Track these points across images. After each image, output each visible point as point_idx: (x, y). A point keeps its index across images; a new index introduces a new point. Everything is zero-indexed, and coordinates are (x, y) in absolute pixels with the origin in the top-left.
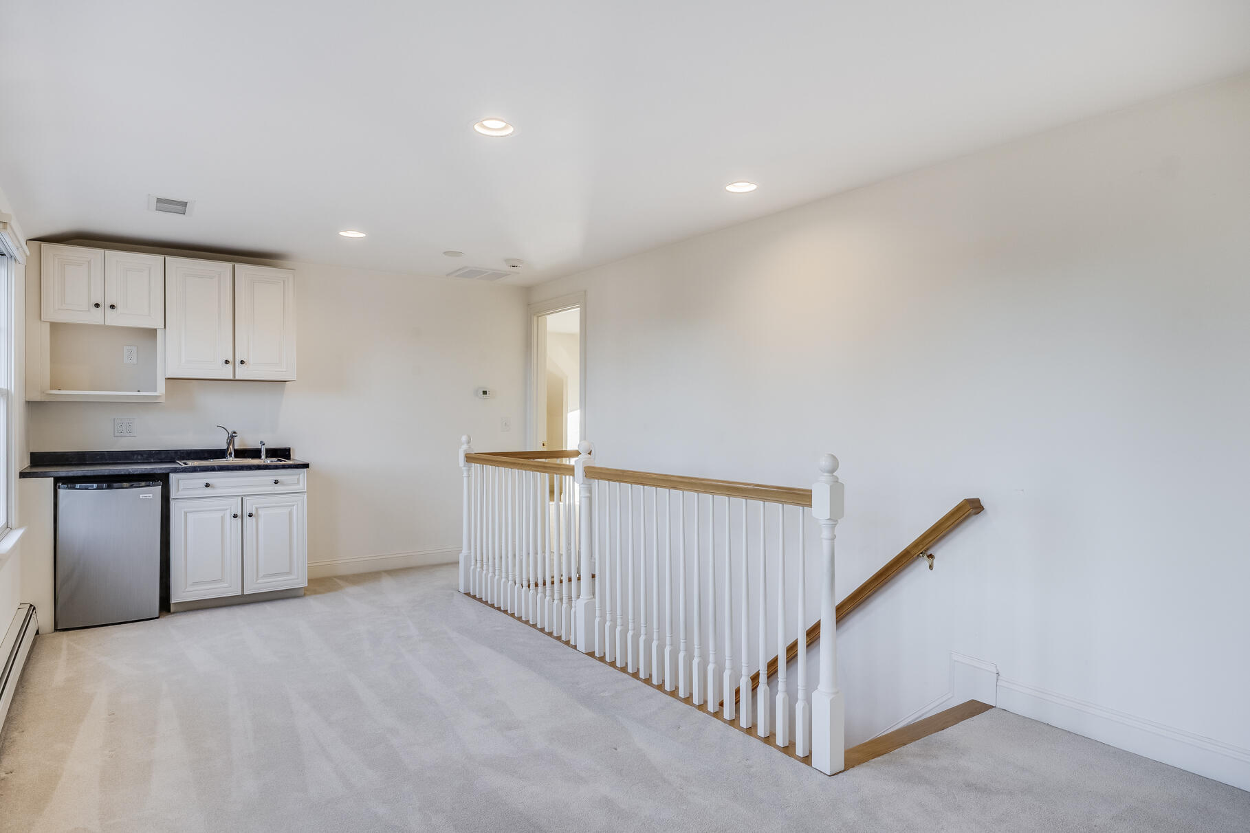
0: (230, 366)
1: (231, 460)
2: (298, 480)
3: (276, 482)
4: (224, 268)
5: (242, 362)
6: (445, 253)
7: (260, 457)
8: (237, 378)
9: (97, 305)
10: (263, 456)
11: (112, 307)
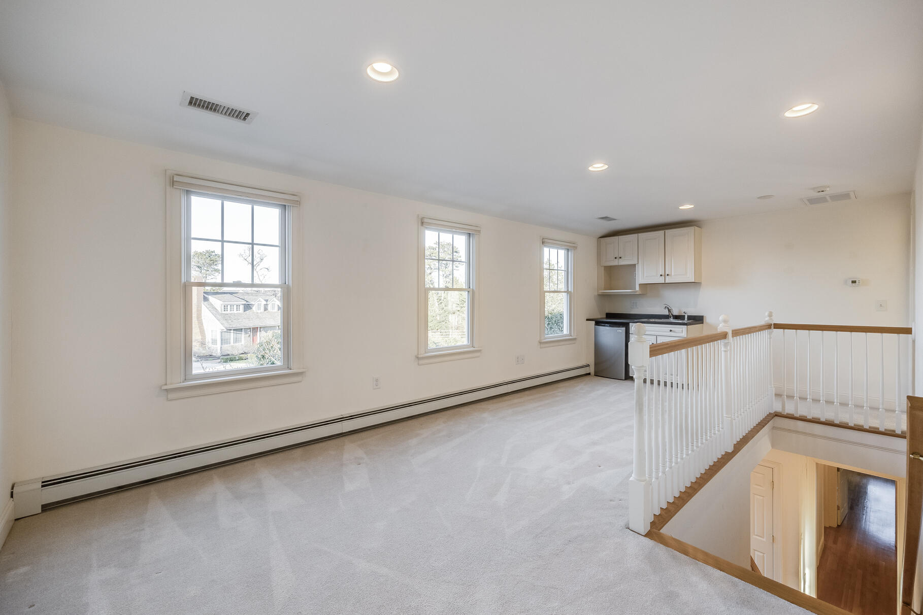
0: (663, 277)
1: (672, 320)
2: (682, 331)
3: (671, 331)
4: (661, 233)
5: (668, 275)
6: (759, 198)
7: (684, 319)
8: (666, 282)
9: (616, 258)
10: (686, 319)
11: (620, 258)
